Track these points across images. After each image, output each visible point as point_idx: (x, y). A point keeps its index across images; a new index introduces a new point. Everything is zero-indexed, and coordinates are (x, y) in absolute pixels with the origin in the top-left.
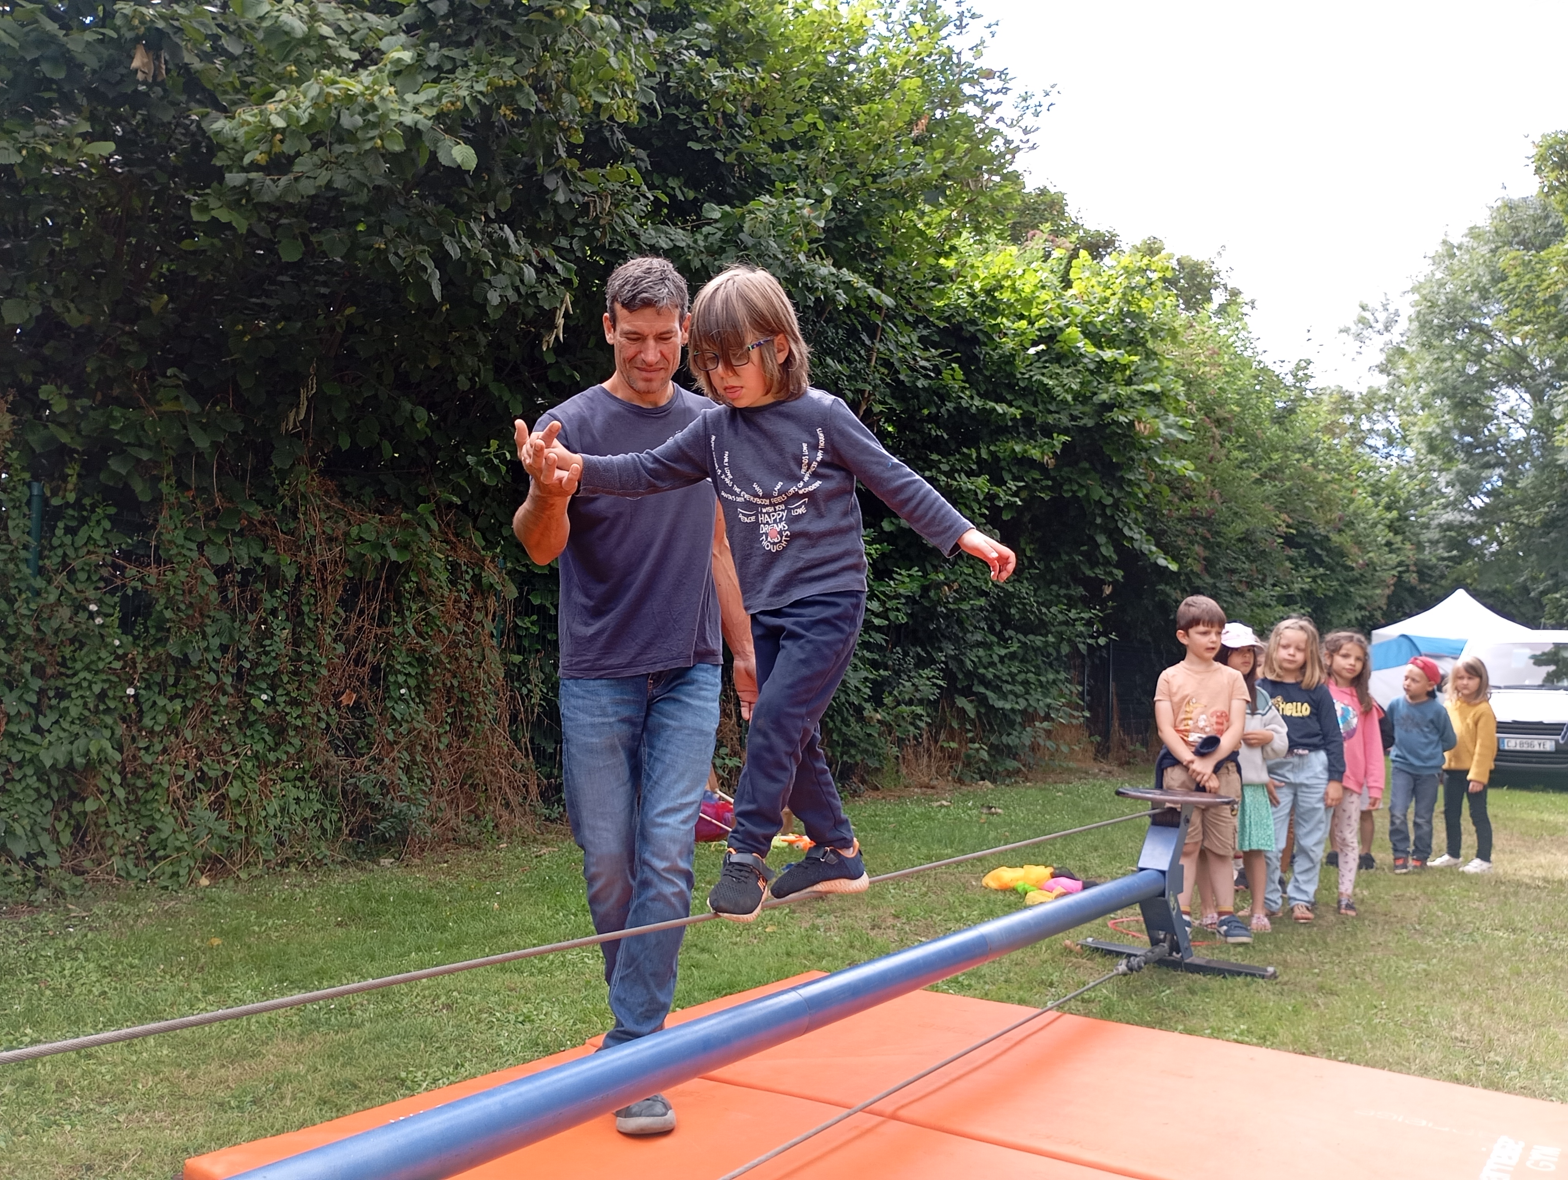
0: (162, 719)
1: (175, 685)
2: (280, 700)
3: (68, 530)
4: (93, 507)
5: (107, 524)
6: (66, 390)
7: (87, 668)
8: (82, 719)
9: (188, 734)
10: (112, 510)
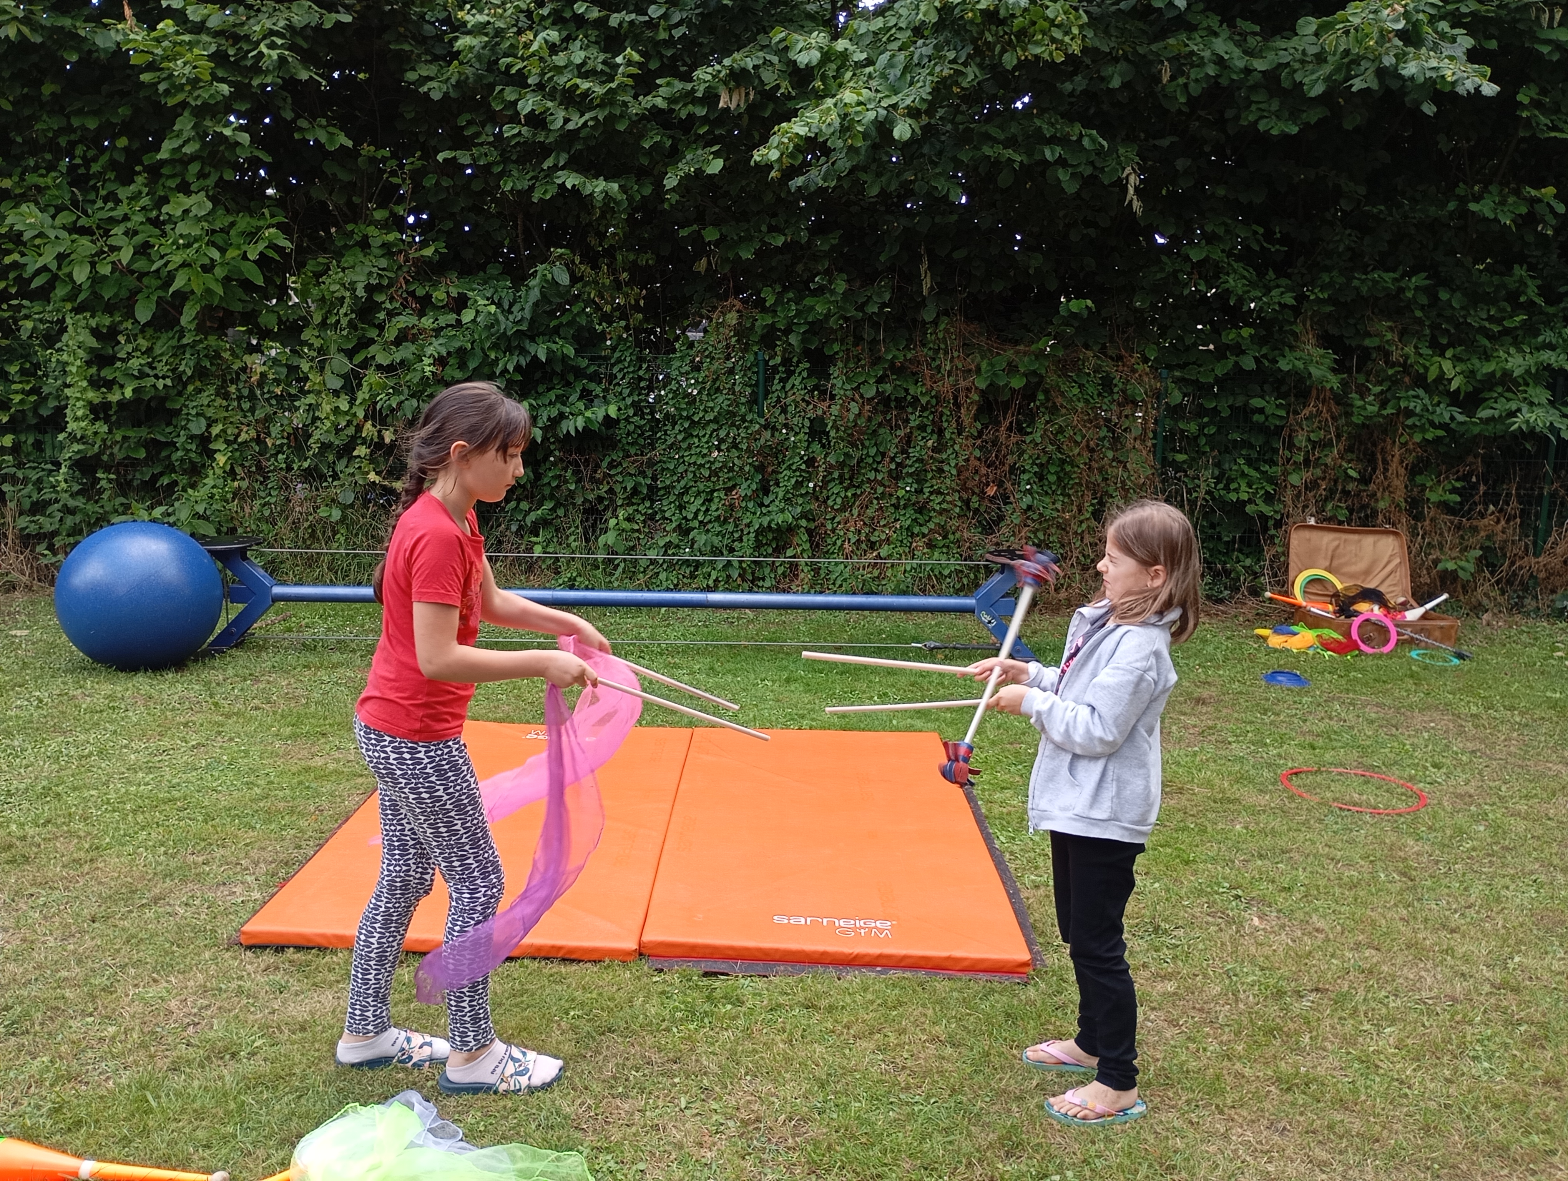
0: (839, 500)
1: (851, 479)
2: (926, 490)
3: (781, 380)
4: (799, 362)
5: (805, 374)
6: (778, 289)
7: (789, 468)
8: (787, 500)
9: (855, 512)
10: (808, 365)
